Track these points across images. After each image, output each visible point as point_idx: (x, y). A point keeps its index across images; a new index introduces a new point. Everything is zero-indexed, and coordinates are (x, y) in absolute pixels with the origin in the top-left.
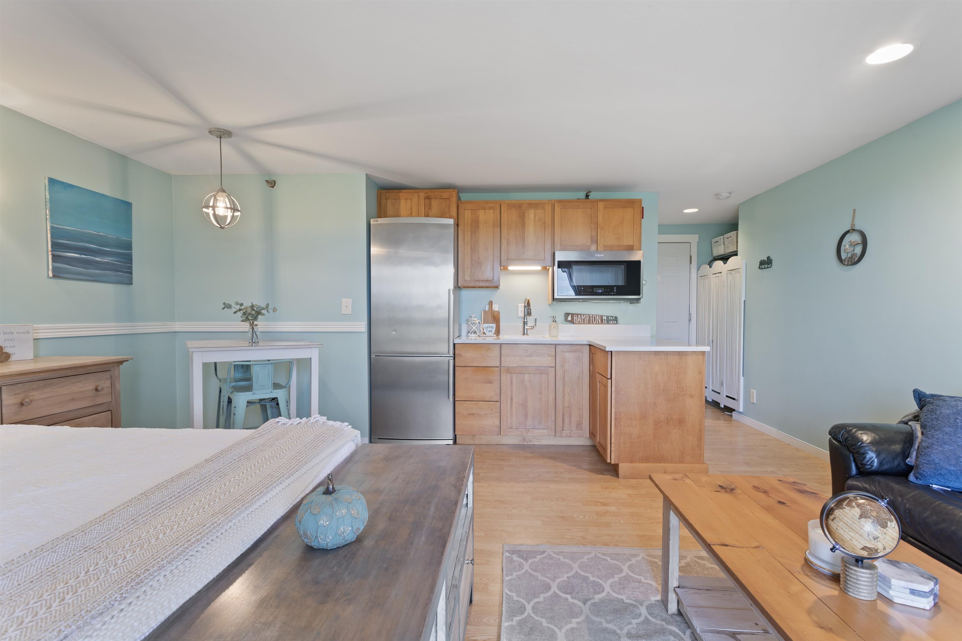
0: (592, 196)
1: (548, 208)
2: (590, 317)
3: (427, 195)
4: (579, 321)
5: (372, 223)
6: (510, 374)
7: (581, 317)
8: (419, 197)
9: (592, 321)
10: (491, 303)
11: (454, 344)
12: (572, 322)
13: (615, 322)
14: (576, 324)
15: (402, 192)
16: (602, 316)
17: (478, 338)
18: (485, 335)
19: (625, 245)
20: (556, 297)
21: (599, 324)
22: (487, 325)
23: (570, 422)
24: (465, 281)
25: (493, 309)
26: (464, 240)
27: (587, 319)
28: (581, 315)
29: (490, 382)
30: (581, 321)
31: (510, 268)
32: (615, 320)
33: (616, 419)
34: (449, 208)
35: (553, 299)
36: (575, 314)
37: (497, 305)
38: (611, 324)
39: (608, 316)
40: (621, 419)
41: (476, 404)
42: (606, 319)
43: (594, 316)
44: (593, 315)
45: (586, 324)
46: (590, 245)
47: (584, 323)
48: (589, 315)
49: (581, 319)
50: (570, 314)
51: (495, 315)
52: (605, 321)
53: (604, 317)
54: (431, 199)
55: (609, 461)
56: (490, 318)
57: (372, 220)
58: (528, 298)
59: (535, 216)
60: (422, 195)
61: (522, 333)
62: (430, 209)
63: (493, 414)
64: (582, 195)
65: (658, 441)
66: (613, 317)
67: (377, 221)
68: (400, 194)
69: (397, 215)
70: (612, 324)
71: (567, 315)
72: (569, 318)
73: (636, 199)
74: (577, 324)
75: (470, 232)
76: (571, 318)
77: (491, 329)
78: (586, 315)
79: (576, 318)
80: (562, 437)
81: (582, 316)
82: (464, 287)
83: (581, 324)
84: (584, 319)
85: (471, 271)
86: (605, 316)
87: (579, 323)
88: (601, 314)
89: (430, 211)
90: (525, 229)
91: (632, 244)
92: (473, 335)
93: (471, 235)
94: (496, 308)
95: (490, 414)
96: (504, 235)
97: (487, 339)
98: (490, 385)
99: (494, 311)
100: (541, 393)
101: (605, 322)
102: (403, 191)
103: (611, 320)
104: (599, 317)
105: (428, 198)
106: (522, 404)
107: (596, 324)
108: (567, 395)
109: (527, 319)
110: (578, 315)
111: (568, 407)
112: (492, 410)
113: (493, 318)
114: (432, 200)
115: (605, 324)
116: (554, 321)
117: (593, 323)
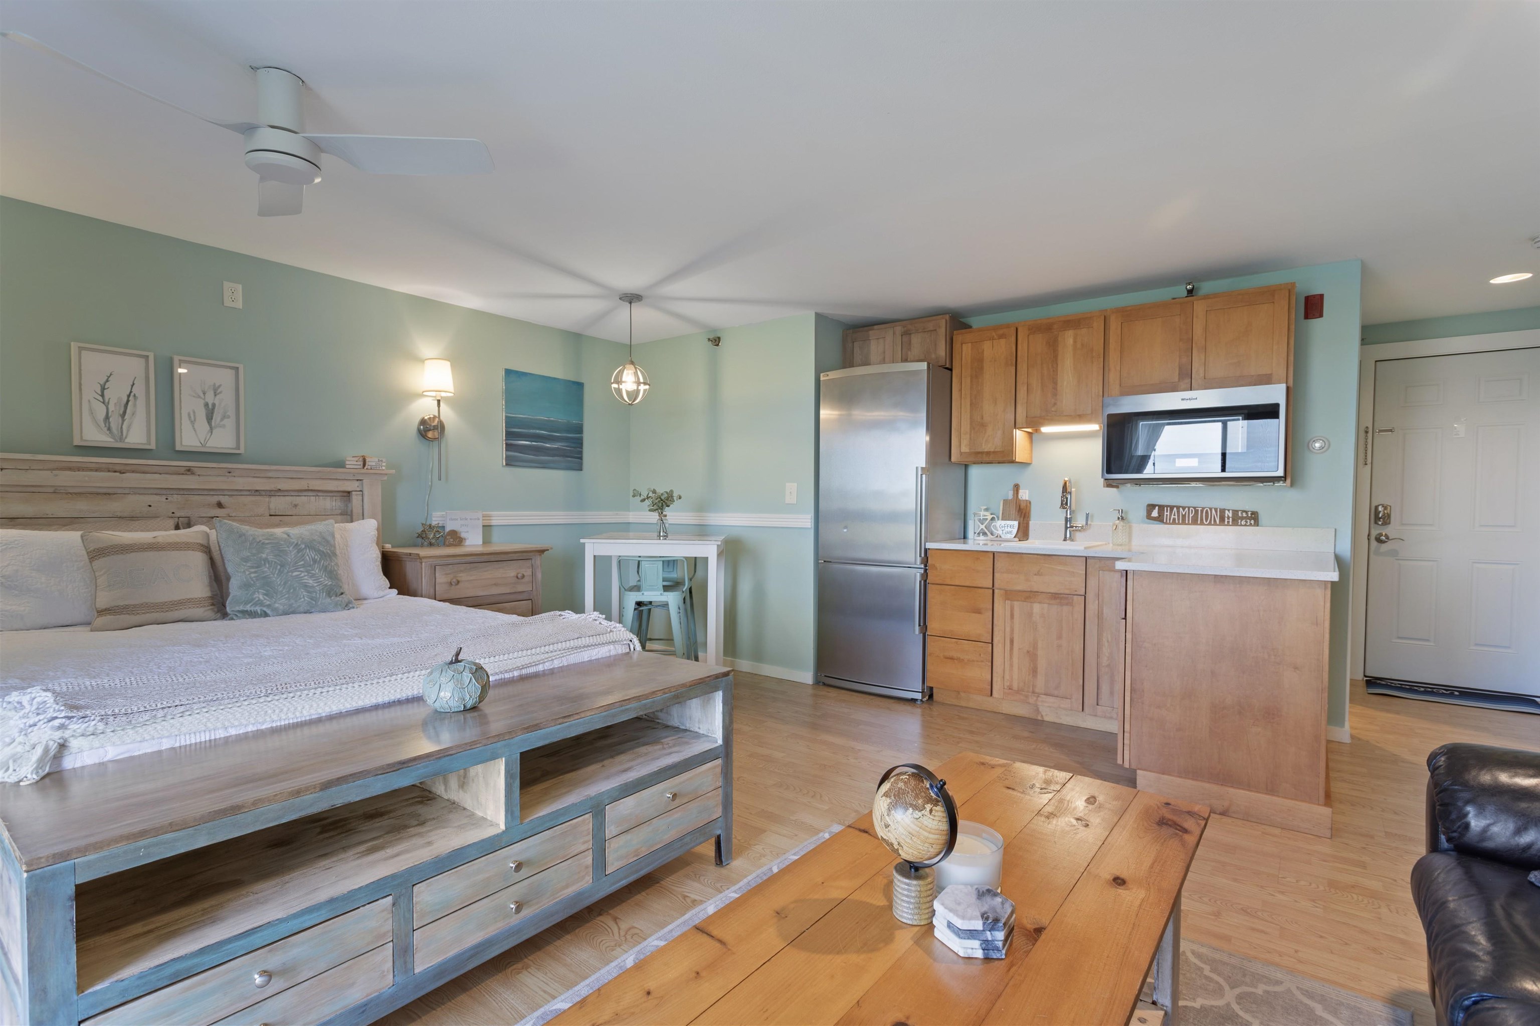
0: (1206, 288)
1: (1098, 325)
2: (1197, 511)
3: (905, 329)
4: (1174, 519)
5: (822, 379)
6: (1009, 602)
7: (1178, 512)
8: (894, 333)
9: (1202, 520)
10: (1017, 488)
12: (1160, 519)
13: (1252, 522)
14: (1166, 523)
15: (873, 330)
16: (1223, 511)
17: (990, 543)
18: (1000, 539)
19: (1253, 376)
21: (1215, 524)
22: (1003, 523)
24: (961, 453)
25: (1020, 497)
26: (961, 390)
27: (1191, 516)
28: (1178, 508)
29: (978, 611)
30: (1179, 519)
31: (1045, 429)
32: (1254, 518)
33: (1132, 690)
34: (935, 345)
35: (1105, 480)
36: (1167, 506)
37: (1027, 491)
38: (1241, 525)
39: (1237, 511)
40: (1143, 691)
41: (957, 643)
42: (1230, 515)
43: (1207, 511)
44: (1203, 508)
45: (1188, 524)
46: (1177, 381)
47: (1184, 523)
48: (1195, 508)
49: (1178, 516)
50: (1157, 505)
51: (1022, 507)
52: (1228, 518)
53: (1227, 512)
54: (910, 334)
55: (1120, 761)
56: (1013, 512)
57: (822, 375)
58: (1066, 479)
59: (1075, 342)
60: (899, 329)
61: (1063, 538)
62: (910, 349)
63: (982, 661)
64: (1181, 291)
65: (1219, 742)
66: (1246, 512)
67: (828, 375)
68: (871, 332)
69: (866, 363)
70: (1245, 525)
71: (1151, 507)
72: (1155, 513)
73: (1281, 285)
74: (1170, 524)
75: (969, 378)
76: (1158, 513)
77: (1011, 530)
78: (1189, 508)
79: (1168, 513)
80: (1096, 716)
81: (1181, 509)
82: (974, 463)
83: (1179, 524)
84: (1184, 516)
85: (970, 438)
86: (1229, 510)
87: (1174, 523)
88: (1220, 505)
89: (909, 353)
90: (1057, 364)
91: (1269, 372)
92: (982, 537)
93: (971, 381)
94: (1024, 495)
95: (977, 661)
96: (1022, 378)
97: (1002, 545)
98: (977, 615)
99: (1019, 500)
100: (1060, 637)
101: (1228, 522)
102: (876, 327)
103: (1242, 518)
104: (1216, 511)
105: (907, 333)
106: (1028, 652)
107: (1210, 524)
109: (1070, 515)
110: (1172, 508)
112: (980, 655)
113: (1019, 512)
114: (913, 336)
115: (1228, 525)
116: (1119, 518)
117: (1202, 523)
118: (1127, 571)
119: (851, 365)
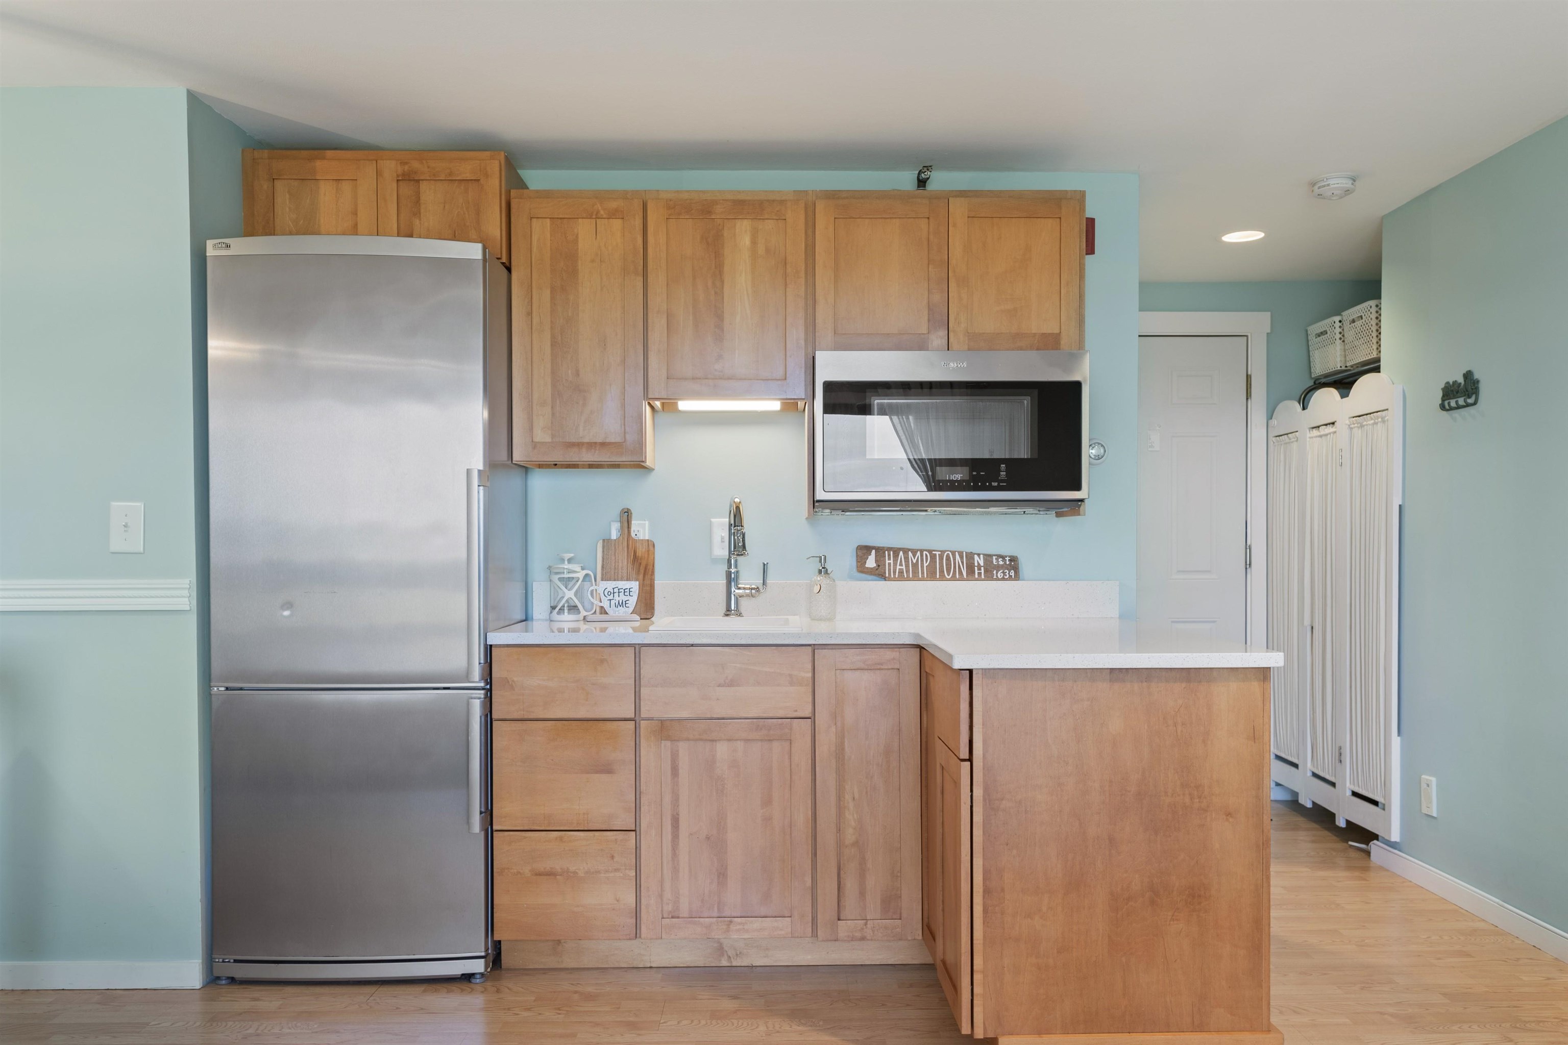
1: (796, 218)
2: (933, 557)
3: (406, 168)
4: (901, 572)
5: (210, 252)
6: (668, 743)
7: (907, 558)
8: (379, 173)
9: (942, 571)
10: (626, 516)
11: (489, 650)
12: (879, 573)
13: (1012, 573)
14: (889, 579)
15: (324, 158)
16: (970, 556)
17: (583, 627)
18: (604, 617)
19: (1035, 334)
20: (820, 495)
21: (961, 579)
22: (610, 585)
23: (862, 894)
24: (535, 445)
25: (633, 535)
26: (530, 314)
27: (925, 565)
28: (906, 551)
29: (607, 769)
30: (908, 571)
31: (684, 405)
32: (1012, 567)
33: (987, 891)
34: (478, 213)
35: (815, 503)
36: (889, 549)
37: (647, 522)
38: (997, 579)
39: (991, 556)
40: (1003, 890)
41: (561, 839)
42: (982, 564)
43: (948, 556)
44: (943, 552)
45: (923, 579)
46: (926, 332)
47: (915, 578)
48: (930, 551)
49: (907, 566)
50: (873, 548)
51: (639, 554)
52: (979, 569)
53: (976, 556)
54: (418, 181)
55: (966, 1030)
56: (623, 561)
57: (210, 244)
58: (737, 500)
59: (754, 242)
60: (390, 168)
61: (723, 609)
62: (417, 214)
63: (617, 870)
64: (906, 179)
65: (1124, 959)
66: (1003, 557)
67: (228, 246)
68: (318, 164)
69: (308, 228)
70: (1003, 579)
71: (864, 551)
72: (871, 562)
73: (1066, 191)
74: (895, 580)
75: (548, 292)
76: (876, 561)
77: (625, 598)
78: (922, 551)
79: (892, 561)
80: (836, 940)
81: (910, 554)
82: (540, 466)
83: (908, 579)
84: (915, 566)
85: (553, 414)
86: (979, 555)
87: (901, 578)
88: (967, 547)
89: (417, 222)
90: (722, 282)
91: (1057, 331)
92: (566, 616)
93: (553, 298)
94: (641, 530)
95: (607, 871)
96: (658, 300)
97: (610, 630)
98: (604, 777)
99: (635, 541)
100: (767, 802)
101: (980, 574)
102: (329, 153)
103: (998, 568)
104: (961, 557)
105: (408, 178)
106: (708, 838)
107: (953, 579)
108: (851, 805)
109: (736, 567)
110: (896, 551)
111: (856, 844)
112: (613, 857)
113: (633, 563)
114: (424, 186)
115: (979, 579)
116: (820, 572)
117: (942, 578)
118: (971, 671)
119: (269, 230)
